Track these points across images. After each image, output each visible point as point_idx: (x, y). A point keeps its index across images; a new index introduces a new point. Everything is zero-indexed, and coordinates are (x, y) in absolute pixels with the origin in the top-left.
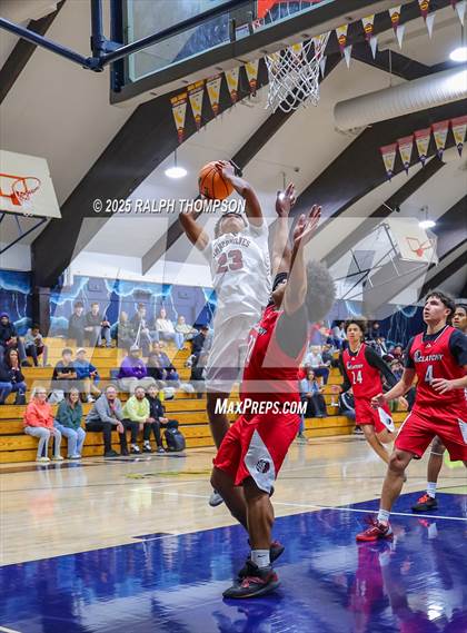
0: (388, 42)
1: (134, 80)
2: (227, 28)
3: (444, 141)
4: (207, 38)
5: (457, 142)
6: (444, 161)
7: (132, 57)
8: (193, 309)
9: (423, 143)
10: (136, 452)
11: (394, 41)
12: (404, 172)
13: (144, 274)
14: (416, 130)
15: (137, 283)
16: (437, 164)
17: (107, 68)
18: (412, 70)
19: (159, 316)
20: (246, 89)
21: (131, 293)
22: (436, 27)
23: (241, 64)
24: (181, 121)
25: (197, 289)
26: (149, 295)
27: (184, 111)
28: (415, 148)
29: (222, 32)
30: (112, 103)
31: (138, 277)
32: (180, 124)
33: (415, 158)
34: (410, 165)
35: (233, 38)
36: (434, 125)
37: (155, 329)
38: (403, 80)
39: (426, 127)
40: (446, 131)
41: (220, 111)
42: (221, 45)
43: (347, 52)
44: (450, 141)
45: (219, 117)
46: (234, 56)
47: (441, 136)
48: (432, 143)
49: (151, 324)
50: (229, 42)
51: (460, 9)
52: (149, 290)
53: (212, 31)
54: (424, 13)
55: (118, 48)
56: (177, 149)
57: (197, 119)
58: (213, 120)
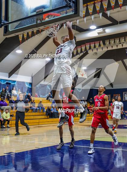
0: (75, 23)
1: (10, 31)
2: (35, 20)
3: (89, 48)
5: (92, 48)
6: (88, 52)
7: (10, 25)
8: (22, 88)
9: (83, 48)
10: (4, 128)
11: (77, 23)
12: (79, 55)
13: (9, 78)
14: (82, 44)
15: (7, 80)
16: (87, 53)
17: (3, 27)
18: (82, 30)
19: (13, 89)
20: (38, 32)
21: (5, 83)
22: (87, 20)
23: (38, 29)
24: (21, 38)
25: (24, 83)
26: (10, 84)
27: (22, 36)
28: (81, 49)
29: (34, 21)
30: (4, 36)
31: (7, 78)
32: (21, 39)
33: (81, 51)
34: (80, 53)
35: (37, 22)
36: (86, 44)
37: (11, 93)
38: (78, 32)
39: (84, 44)
40: (89, 45)
41: (31, 37)
42: (34, 24)
43: (65, 25)
44: (90, 48)
46: (37, 27)
47: (88, 47)
48: (86, 48)
49: (10, 92)
50: (36, 23)
51: (93, 17)
52: (10, 82)
53: (31, 20)
54: (84, 17)
55: (6, 22)
56: (20, 46)
57: (25, 38)
58: (30, 39)
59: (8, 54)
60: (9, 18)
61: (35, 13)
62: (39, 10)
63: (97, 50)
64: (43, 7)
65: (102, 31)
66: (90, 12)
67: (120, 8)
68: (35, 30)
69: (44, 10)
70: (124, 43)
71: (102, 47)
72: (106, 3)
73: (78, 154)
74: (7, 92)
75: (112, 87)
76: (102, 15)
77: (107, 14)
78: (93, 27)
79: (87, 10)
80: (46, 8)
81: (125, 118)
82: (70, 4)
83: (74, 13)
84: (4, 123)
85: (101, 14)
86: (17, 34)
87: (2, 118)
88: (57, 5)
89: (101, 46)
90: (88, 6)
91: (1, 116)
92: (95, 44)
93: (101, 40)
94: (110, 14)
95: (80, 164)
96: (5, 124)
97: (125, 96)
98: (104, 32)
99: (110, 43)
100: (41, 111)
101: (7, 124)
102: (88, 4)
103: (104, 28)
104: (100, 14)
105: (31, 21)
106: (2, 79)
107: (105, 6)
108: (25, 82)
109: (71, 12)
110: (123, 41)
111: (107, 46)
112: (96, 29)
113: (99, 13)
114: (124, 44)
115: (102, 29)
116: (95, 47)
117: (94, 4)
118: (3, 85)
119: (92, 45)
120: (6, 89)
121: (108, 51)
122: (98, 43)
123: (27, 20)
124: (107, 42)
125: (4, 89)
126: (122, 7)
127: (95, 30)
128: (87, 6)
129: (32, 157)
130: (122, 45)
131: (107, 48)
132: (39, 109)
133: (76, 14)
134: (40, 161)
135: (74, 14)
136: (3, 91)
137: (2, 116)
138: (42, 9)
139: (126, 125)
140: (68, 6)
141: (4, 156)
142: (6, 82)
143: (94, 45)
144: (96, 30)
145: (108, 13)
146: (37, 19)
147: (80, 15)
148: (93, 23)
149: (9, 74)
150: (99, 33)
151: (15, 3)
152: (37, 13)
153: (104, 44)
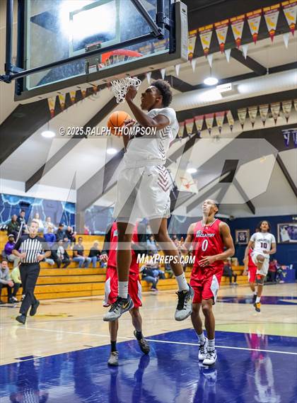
0: (172, 71)
1: (29, 89)
2: (84, 66)
3: (201, 126)
4: (72, 70)
5: (208, 127)
6: (201, 136)
7: (28, 77)
8: (55, 214)
9: (190, 127)
10: (15, 302)
11: (174, 71)
12: (179, 142)
13: (26, 192)
14: (186, 119)
15: (21, 197)
16: (198, 136)
17: (13, 82)
18: (186, 88)
19: (35, 217)
20: (91, 92)
21: (18, 203)
22: (197, 65)
23: (92, 86)
24: (52, 105)
25: (58, 202)
26: (28, 205)
27: (55, 101)
28: (185, 130)
29: (81, 68)
30: (15, 100)
31: (23, 193)
32: (52, 107)
33: (185, 134)
34: (183, 138)
35: (87, 71)
36: (196, 117)
38: (179, 92)
39: (191, 118)
40: (202, 121)
41: (76, 102)
43: (148, 75)
44: (204, 127)
45: (75, 105)
46: (87, 82)
47: (199, 123)
48: (195, 127)
50: (85, 74)
51: (210, 58)
52: (29, 201)
53: (76, 66)
54: (190, 59)
55: (20, 71)
56: (50, 121)
57: (63, 105)
58: (72, 107)
59: (24, 139)
60: (26, 62)
61: (83, 51)
62: (91, 45)
63: (220, 131)
64: (102, 38)
65: (230, 89)
66: (204, 48)
67: (270, 38)
68: (84, 87)
69: (104, 45)
70: (279, 115)
71: (230, 124)
72: (240, 27)
73: (178, 361)
74: (22, 223)
75: (254, 213)
76: (232, 55)
77: (241, 53)
78: (210, 81)
79: (198, 42)
80: (108, 40)
81: (282, 282)
82: (159, 31)
83: (168, 50)
84: (16, 290)
85: (228, 52)
86: (44, 96)
87: (10, 279)
88: (130, 33)
89: (227, 122)
90: (201, 35)
91: (9, 275)
92: (215, 117)
93: (228, 110)
94: (248, 52)
95: (182, 384)
96: (17, 293)
97: (281, 233)
98: (236, 91)
99: (247, 116)
100: (96, 264)
101: (21, 293)
102: (200, 29)
103: (235, 83)
104: (226, 51)
105: (76, 68)
106: (11, 195)
107: (238, 34)
108: (60, 202)
109: (161, 49)
110: (277, 112)
111: (241, 121)
112: (218, 84)
113: (223, 50)
114: (279, 118)
115: (230, 84)
116: (215, 124)
117: (214, 29)
118: (13, 207)
119: (210, 121)
120: (19, 217)
121: (244, 132)
122: (221, 116)
123: (66, 66)
124: (242, 114)
125: (15, 217)
126: (274, 37)
127: (215, 86)
128: (198, 35)
129: (75, 366)
130: (276, 121)
131: (242, 126)
132: (92, 261)
133: (173, 52)
134: (94, 376)
135: (170, 53)
136: (13, 221)
137: (11, 277)
138: (98, 43)
139: (282, 298)
140: (155, 36)
141: (15, 364)
142: (21, 200)
143: (212, 119)
144: (218, 87)
145: (245, 49)
146: (88, 65)
147: (182, 55)
148: (211, 72)
149: (26, 183)
150: (224, 94)
151: (40, 27)
152: (88, 51)
153: (236, 117)
